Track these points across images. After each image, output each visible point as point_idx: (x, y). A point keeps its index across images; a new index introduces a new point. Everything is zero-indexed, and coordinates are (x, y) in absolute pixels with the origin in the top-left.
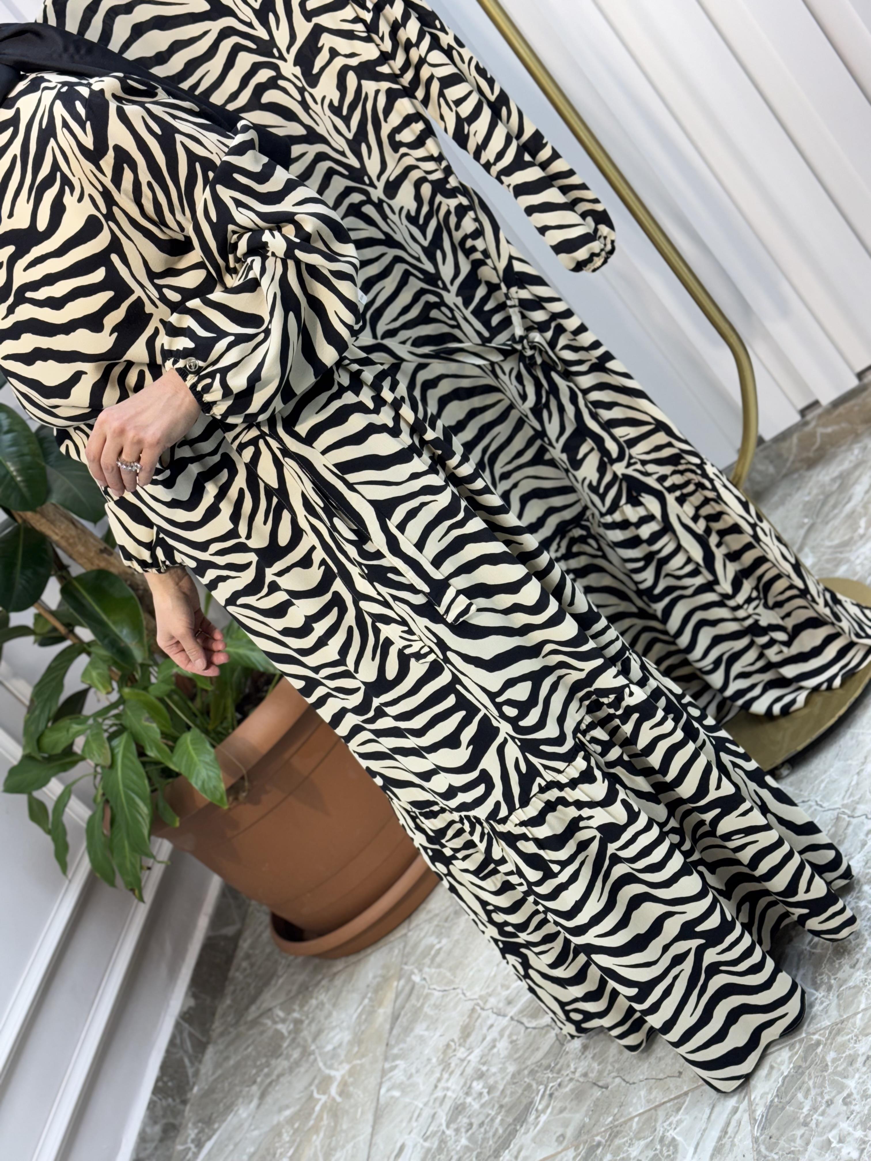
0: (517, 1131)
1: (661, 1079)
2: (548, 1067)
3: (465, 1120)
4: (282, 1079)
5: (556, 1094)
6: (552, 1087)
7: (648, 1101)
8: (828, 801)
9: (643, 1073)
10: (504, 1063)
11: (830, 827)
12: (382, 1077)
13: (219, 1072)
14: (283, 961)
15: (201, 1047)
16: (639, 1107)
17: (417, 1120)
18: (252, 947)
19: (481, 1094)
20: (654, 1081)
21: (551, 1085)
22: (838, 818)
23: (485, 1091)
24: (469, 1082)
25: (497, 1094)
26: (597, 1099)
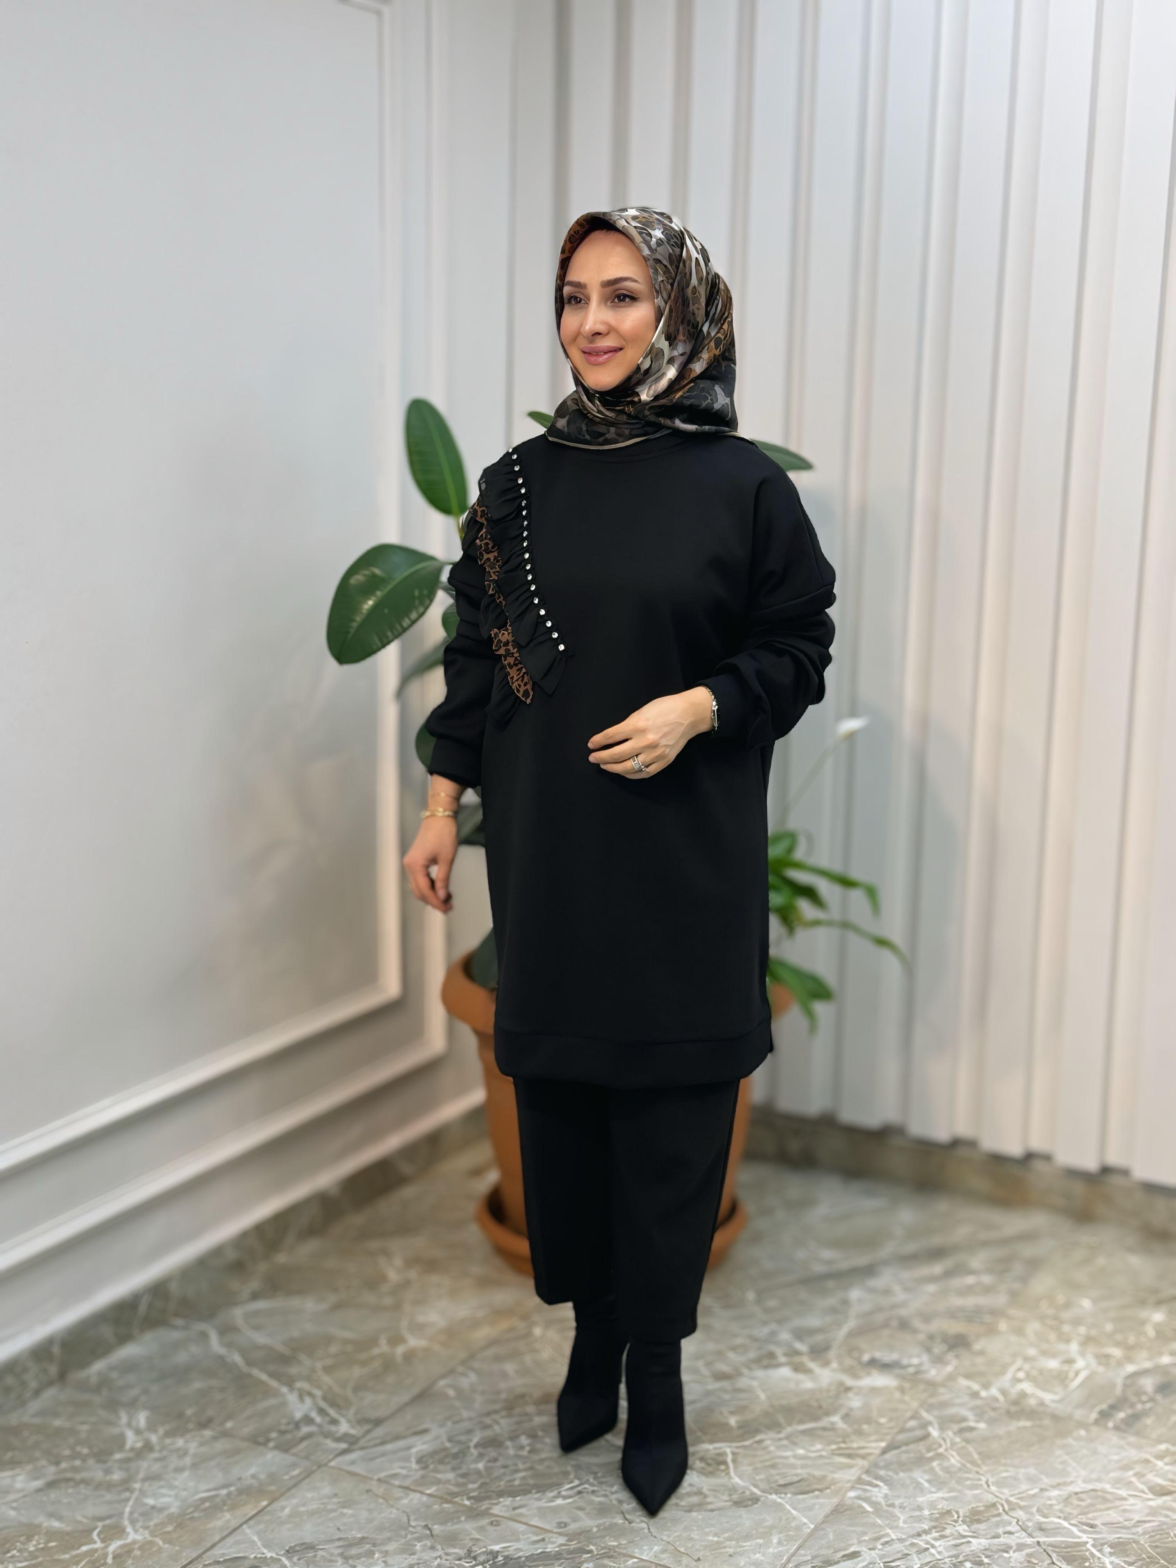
0: (530, 1492)
1: (679, 1551)
2: (595, 1473)
3: (494, 1454)
4: (362, 1310)
5: (584, 1495)
6: (585, 1488)
7: (655, 1557)
8: (998, 1487)
9: (669, 1536)
11: (981, 1504)
12: (449, 1373)
13: (312, 1262)
15: (312, 1232)
16: (645, 1553)
17: (455, 1423)
19: (522, 1448)
20: (673, 1548)
21: (586, 1486)
22: (994, 1505)
23: (528, 1448)
25: (536, 1457)
26: (615, 1523)
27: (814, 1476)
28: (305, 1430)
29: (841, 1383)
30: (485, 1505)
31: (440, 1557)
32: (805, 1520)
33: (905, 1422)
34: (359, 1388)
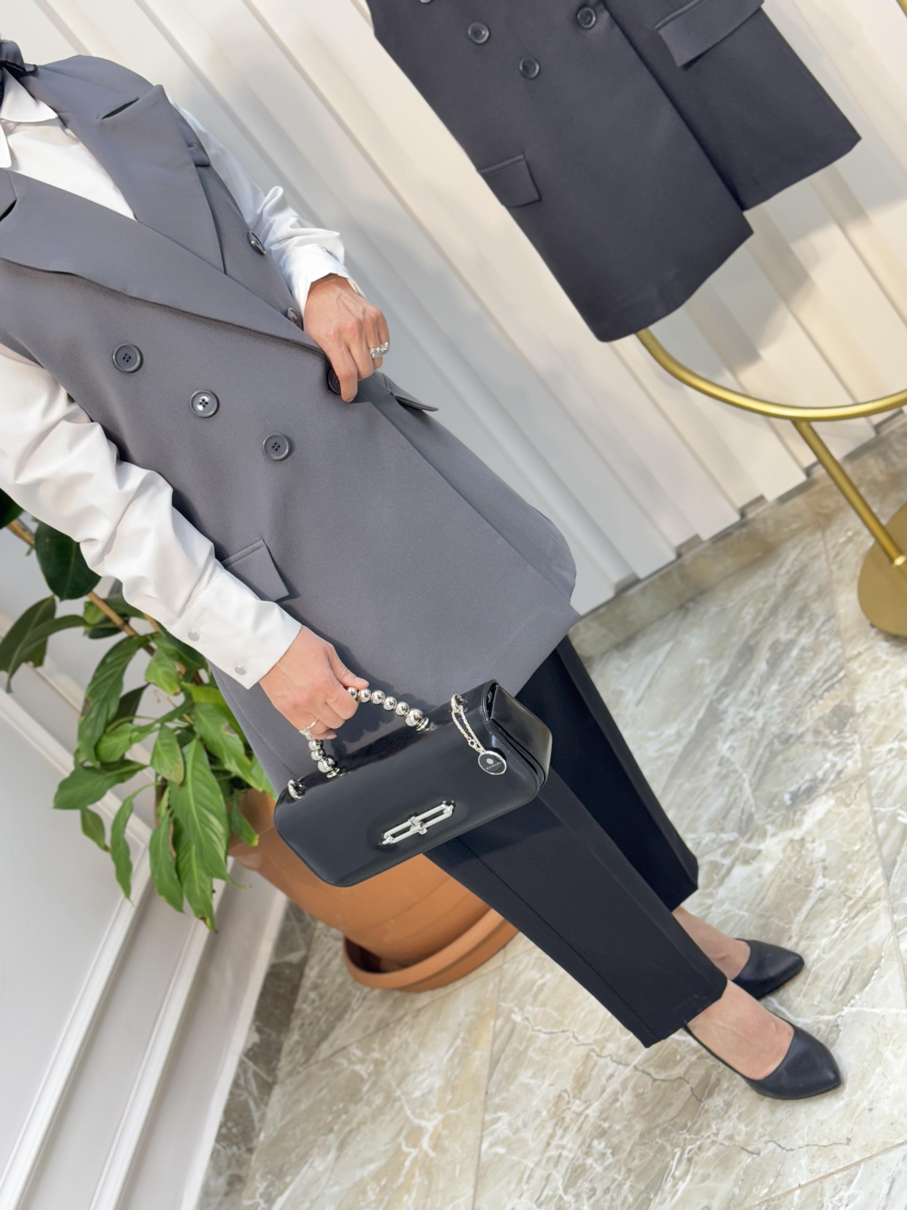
0: (651, 1200)
1: (825, 1146)
2: (684, 1127)
3: (587, 1185)
4: (363, 1128)
5: (696, 1158)
6: (690, 1150)
7: (811, 1172)
9: (803, 1138)
10: (630, 1120)
12: (482, 1131)
13: (289, 1117)
14: (358, 993)
15: (267, 1087)
16: (800, 1177)
17: (527, 1182)
18: (320, 976)
19: (603, 1155)
20: (816, 1148)
21: (689, 1147)
23: (609, 1151)
24: (588, 1141)
25: (623, 1155)
26: (747, 1166)
27: (858, 957)
29: (792, 841)
32: (894, 1011)
33: (875, 832)
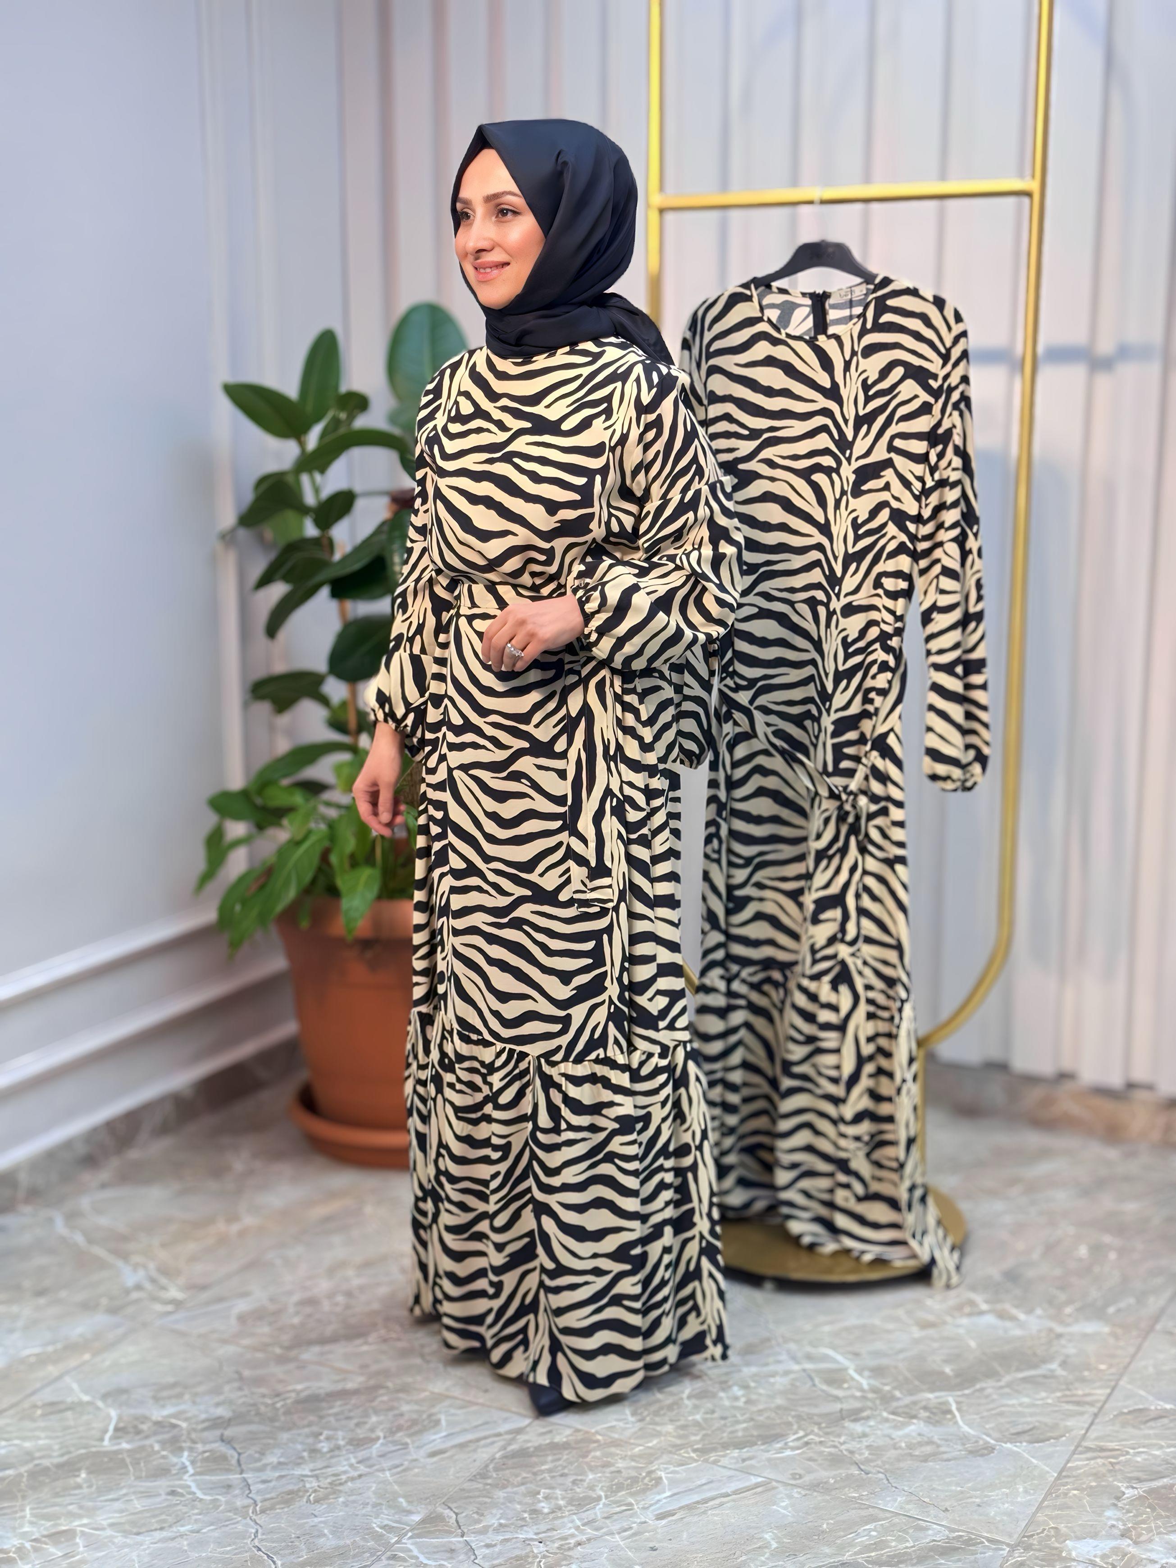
28: (135, 1295)
30: (293, 1353)
31: (246, 1396)
34: (193, 1259)
